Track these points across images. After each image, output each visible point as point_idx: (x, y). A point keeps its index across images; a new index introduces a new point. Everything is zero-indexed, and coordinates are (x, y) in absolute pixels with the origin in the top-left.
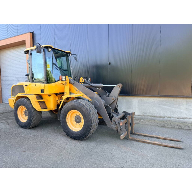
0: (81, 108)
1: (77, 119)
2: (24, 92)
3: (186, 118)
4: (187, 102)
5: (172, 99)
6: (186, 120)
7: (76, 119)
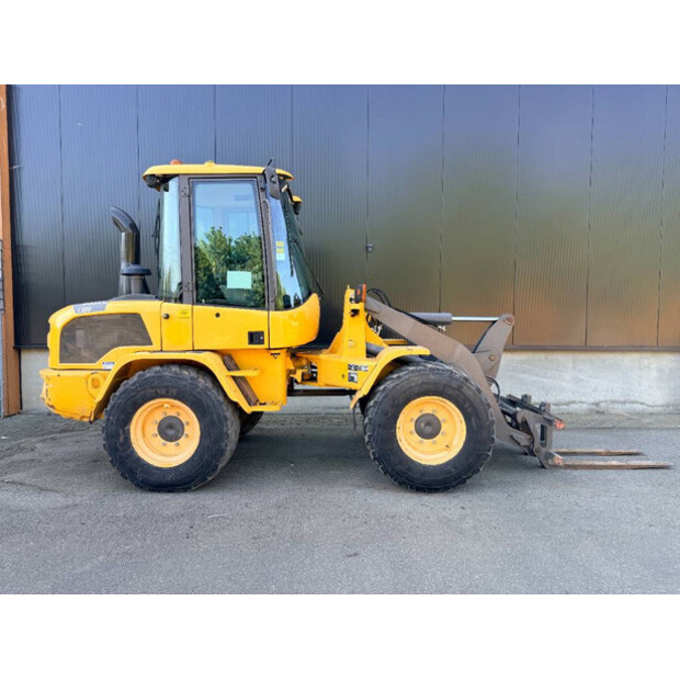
0: (459, 389)
1: (428, 424)
2: (151, 344)
3: (574, 402)
4: (574, 361)
5: (541, 356)
6: (573, 408)
7: (422, 425)
